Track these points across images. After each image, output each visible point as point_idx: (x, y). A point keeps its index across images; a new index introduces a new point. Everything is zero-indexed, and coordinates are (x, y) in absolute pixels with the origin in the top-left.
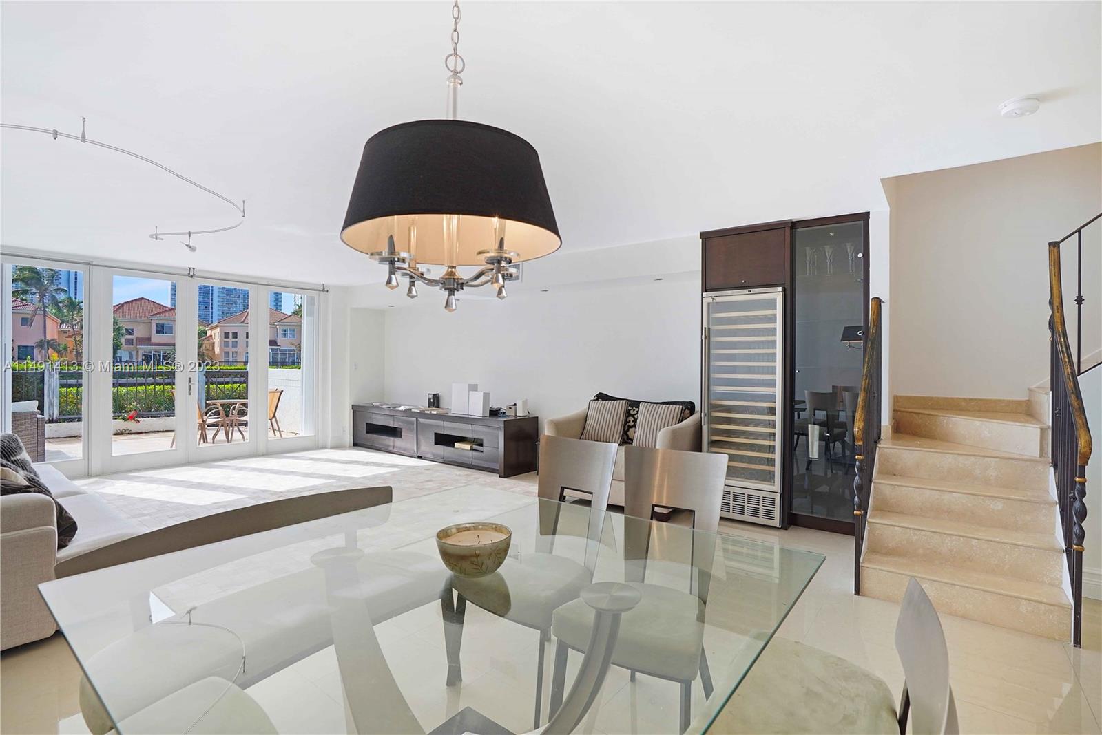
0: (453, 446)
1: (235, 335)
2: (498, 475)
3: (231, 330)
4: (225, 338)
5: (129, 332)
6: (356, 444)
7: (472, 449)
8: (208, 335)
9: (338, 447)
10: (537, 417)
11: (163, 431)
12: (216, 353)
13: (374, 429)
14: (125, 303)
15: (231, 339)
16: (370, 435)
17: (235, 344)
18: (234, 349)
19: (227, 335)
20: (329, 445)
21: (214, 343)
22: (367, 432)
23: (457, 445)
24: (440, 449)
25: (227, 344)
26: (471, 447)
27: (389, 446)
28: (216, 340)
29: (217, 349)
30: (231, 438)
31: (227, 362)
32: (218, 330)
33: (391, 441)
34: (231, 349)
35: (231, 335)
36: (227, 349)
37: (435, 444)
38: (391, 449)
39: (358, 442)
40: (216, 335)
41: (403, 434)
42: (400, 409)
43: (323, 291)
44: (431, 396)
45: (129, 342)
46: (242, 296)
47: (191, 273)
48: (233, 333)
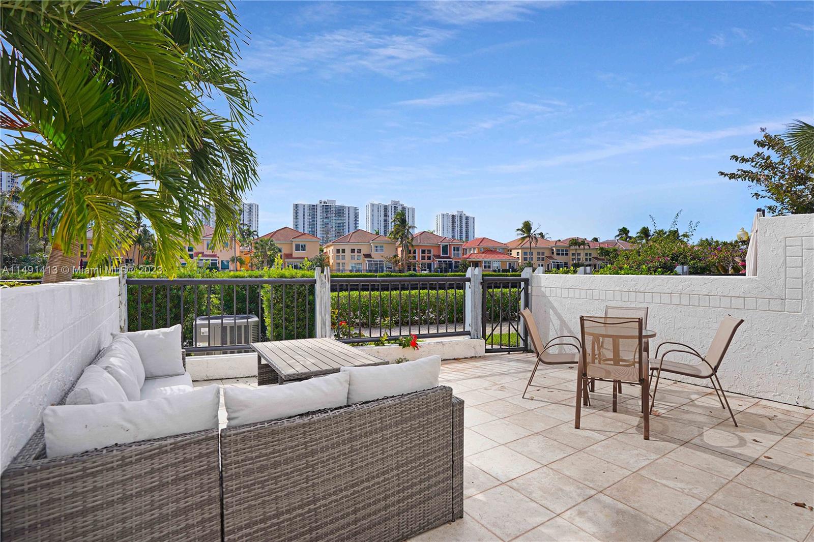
1: (344, 251)
3: (341, 248)
4: (337, 253)
5: (280, 250)
8: (325, 251)
12: (331, 263)
14: (277, 231)
15: (341, 254)
17: (343, 257)
18: (343, 261)
19: (338, 251)
21: (329, 257)
25: (338, 257)
28: (331, 255)
31: (339, 270)
32: (332, 248)
34: (341, 261)
35: (341, 251)
36: (338, 261)
40: (330, 250)
48: (342, 250)
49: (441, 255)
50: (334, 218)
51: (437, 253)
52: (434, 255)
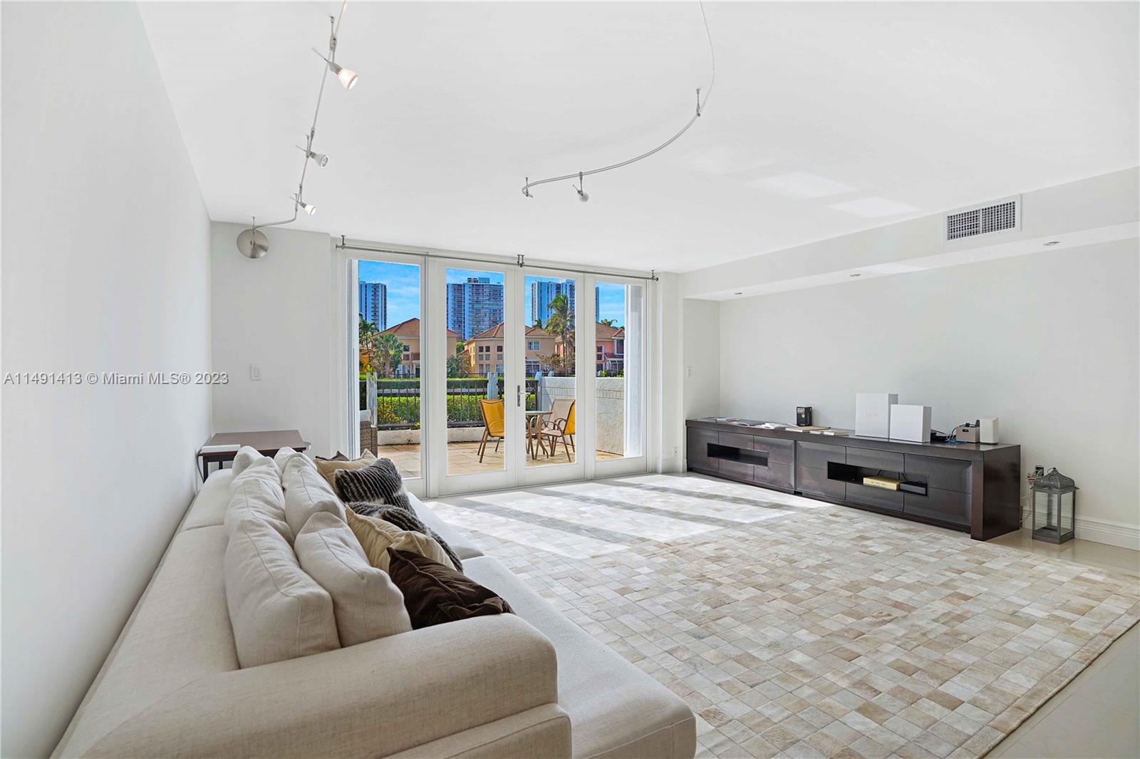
0: (861, 482)
1: (488, 349)
2: (970, 535)
3: (484, 345)
4: (480, 351)
5: (406, 349)
6: (692, 469)
7: (899, 489)
8: (465, 349)
9: (669, 472)
10: (1020, 446)
11: (462, 442)
12: (472, 365)
13: (717, 451)
14: (403, 323)
15: (484, 353)
16: (711, 459)
17: (488, 357)
18: (488, 362)
19: (481, 349)
20: (660, 468)
21: (470, 357)
22: (709, 455)
23: (867, 481)
24: (839, 486)
25: (481, 357)
26: (898, 486)
27: (745, 475)
28: (472, 354)
29: (473, 362)
30: (536, 455)
31: (481, 374)
32: (474, 345)
33: (749, 469)
34: (484, 362)
35: (484, 349)
36: (481, 362)
37: (829, 477)
38: (750, 479)
39: (694, 466)
40: (472, 349)
41: (769, 460)
42: (763, 426)
43: (653, 278)
44: (802, 411)
45: (407, 357)
46: (488, 314)
47: (521, 262)
48: (486, 347)
49: (616, 353)
50: (488, 302)
51: (609, 351)
52: (605, 354)
